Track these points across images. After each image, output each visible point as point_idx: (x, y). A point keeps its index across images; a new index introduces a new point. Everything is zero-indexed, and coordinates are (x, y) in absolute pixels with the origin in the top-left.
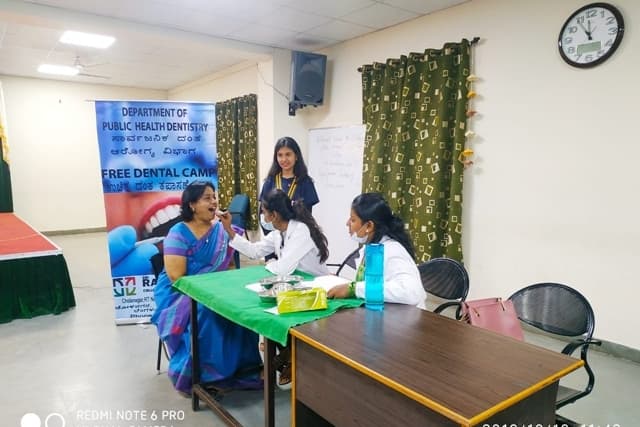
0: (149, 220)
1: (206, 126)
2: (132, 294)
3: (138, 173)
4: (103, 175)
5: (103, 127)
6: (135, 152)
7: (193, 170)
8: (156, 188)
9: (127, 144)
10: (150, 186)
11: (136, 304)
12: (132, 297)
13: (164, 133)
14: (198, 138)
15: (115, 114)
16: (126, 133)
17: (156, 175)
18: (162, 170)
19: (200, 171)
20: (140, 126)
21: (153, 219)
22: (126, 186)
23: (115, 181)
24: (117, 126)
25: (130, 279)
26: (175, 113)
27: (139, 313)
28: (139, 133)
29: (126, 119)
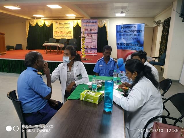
0: (126, 57)
1: (141, 31)
2: (122, 75)
3: (124, 44)
4: (117, 44)
5: (117, 32)
6: (124, 39)
7: (138, 44)
8: (128, 49)
9: (122, 36)
10: (127, 48)
11: (123, 78)
12: (122, 76)
13: (131, 33)
14: (139, 35)
15: (120, 28)
16: (122, 33)
17: (129, 45)
18: (130, 44)
19: (139, 45)
20: (125, 31)
21: (127, 57)
22: (122, 48)
23: (119, 46)
24: (120, 32)
25: (122, 72)
26: (134, 27)
27: (124, 81)
28: (125, 33)
29: (122, 30)
